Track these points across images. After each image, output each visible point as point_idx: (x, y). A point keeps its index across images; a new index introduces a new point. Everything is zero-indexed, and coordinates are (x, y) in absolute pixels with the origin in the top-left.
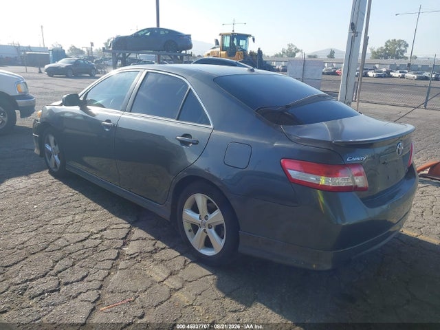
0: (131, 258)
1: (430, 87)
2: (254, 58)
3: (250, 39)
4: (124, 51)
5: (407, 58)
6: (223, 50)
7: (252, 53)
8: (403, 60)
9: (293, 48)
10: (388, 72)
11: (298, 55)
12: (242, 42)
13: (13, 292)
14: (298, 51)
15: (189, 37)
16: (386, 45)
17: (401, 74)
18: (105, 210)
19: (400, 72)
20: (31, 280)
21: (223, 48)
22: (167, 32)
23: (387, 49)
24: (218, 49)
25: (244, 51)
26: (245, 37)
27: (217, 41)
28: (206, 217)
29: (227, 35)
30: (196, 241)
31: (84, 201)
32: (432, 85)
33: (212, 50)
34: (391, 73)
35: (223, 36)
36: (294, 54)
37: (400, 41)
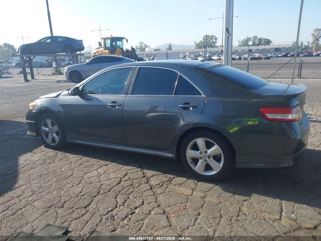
0: (160, 186)
1: (249, 64)
2: (130, 53)
3: (124, 41)
4: (29, 55)
5: (217, 47)
6: (106, 50)
7: (127, 51)
8: (216, 48)
9: (144, 45)
10: (210, 57)
11: (147, 49)
12: (119, 43)
13: (107, 219)
14: (147, 47)
15: (81, 41)
16: (204, 39)
17: (218, 58)
18: (113, 163)
19: (218, 56)
20: (111, 211)
21: (106, 48)
22: (64, 39)
23: (204, 42)
24: (102, 49)
25: (122, 49)
26: (121, 39)
27: (99, 43)
28: (206, 152)
29: (108, 38)
30: (199, 168)
31: (93, 161)
32: (249, 63)
33: (97, 50)
34: (212, 57)
35: (105, 39)
36: (144, 49)
37: (212, 36)
